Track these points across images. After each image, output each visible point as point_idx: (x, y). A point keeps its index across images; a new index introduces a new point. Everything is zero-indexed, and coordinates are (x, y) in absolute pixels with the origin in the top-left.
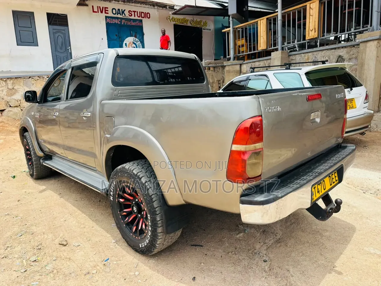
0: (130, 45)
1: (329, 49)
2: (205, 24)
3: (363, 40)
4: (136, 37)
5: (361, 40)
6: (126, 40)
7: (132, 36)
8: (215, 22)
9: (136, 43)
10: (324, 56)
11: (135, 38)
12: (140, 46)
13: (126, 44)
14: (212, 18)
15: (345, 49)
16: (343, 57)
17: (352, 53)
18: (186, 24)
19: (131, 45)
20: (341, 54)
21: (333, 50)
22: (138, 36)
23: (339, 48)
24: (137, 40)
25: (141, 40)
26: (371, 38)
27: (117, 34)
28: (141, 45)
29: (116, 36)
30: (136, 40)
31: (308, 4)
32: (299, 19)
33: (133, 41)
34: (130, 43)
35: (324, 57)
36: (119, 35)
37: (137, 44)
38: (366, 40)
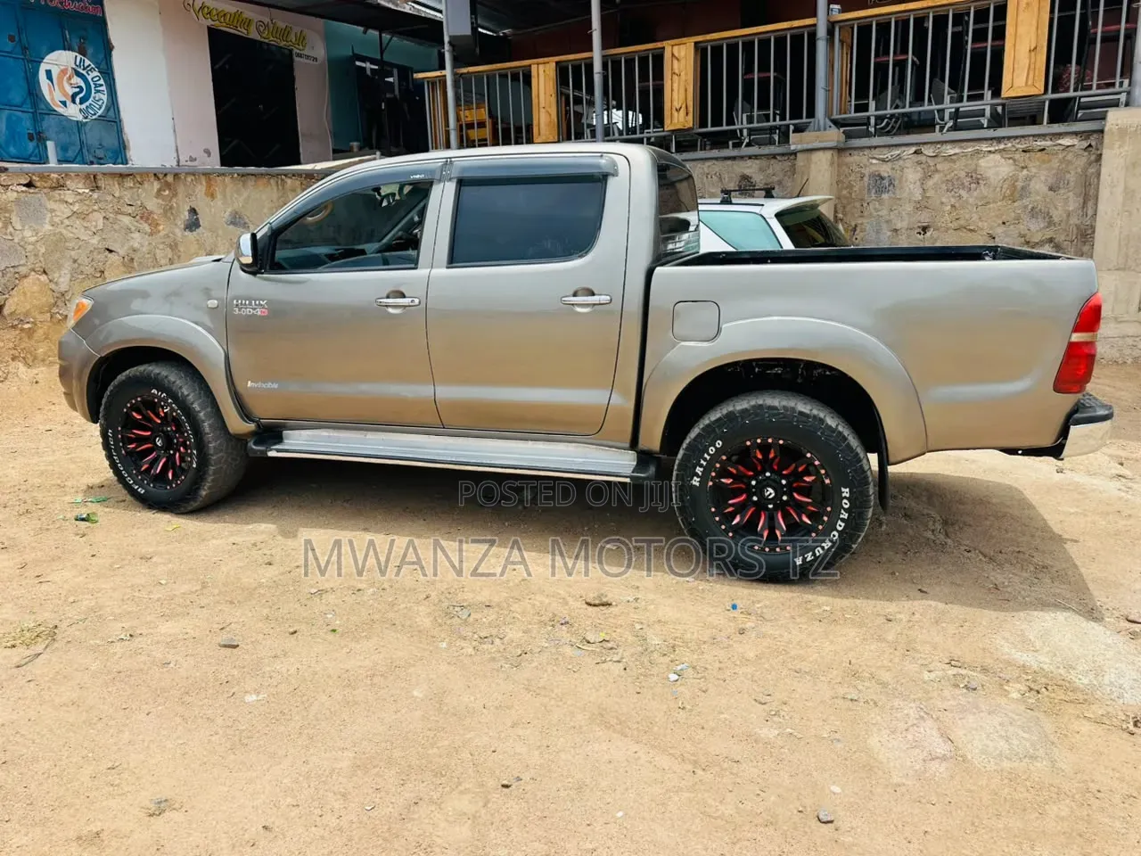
0: (65, 78)
1: (721, 158)
2: (302, 39)
3: (806, 146)
4: (83, 52)
5: (800, 147)
6: (48, 57)
7: (70, 49)
8: (328, 38)
9: (84, 72)
10: (708, 174)
11: (79, 57)
12: (101, 85)
13: (49, 73)
14: (320, 22)
15: (757, 162)
16: (751, 178)
17: (770, 171)
18: (245, 32)
19: (70, 78)
20: (747, 172)
21: (729, 162)
22: (90, 51)
23: (742, 157)
24: (87, 62)
25: (103, 66)
26: (822, 145)
27: (14, 33)
28: (102, 82)
29: (12, 39)
30: (86, 65)
31: (667, 45)
32: (644, 78)
33: (74, 66)
34: (64, 72)
35: (709, 177)
36: (20, 40)
37: (89, 78)
38: (810, 146)
